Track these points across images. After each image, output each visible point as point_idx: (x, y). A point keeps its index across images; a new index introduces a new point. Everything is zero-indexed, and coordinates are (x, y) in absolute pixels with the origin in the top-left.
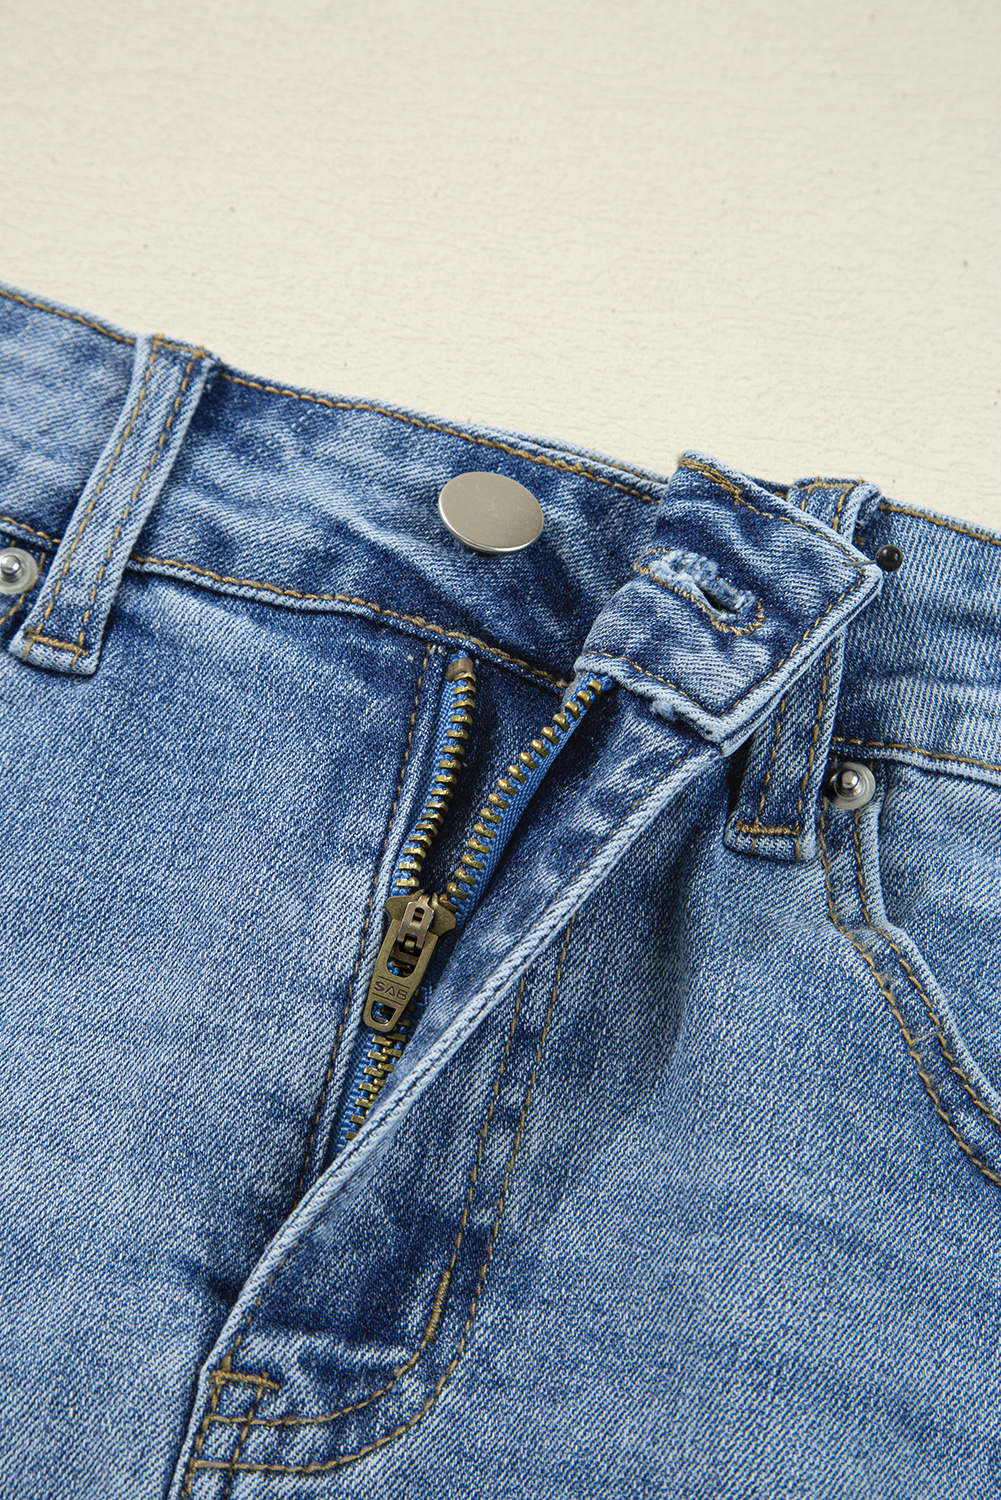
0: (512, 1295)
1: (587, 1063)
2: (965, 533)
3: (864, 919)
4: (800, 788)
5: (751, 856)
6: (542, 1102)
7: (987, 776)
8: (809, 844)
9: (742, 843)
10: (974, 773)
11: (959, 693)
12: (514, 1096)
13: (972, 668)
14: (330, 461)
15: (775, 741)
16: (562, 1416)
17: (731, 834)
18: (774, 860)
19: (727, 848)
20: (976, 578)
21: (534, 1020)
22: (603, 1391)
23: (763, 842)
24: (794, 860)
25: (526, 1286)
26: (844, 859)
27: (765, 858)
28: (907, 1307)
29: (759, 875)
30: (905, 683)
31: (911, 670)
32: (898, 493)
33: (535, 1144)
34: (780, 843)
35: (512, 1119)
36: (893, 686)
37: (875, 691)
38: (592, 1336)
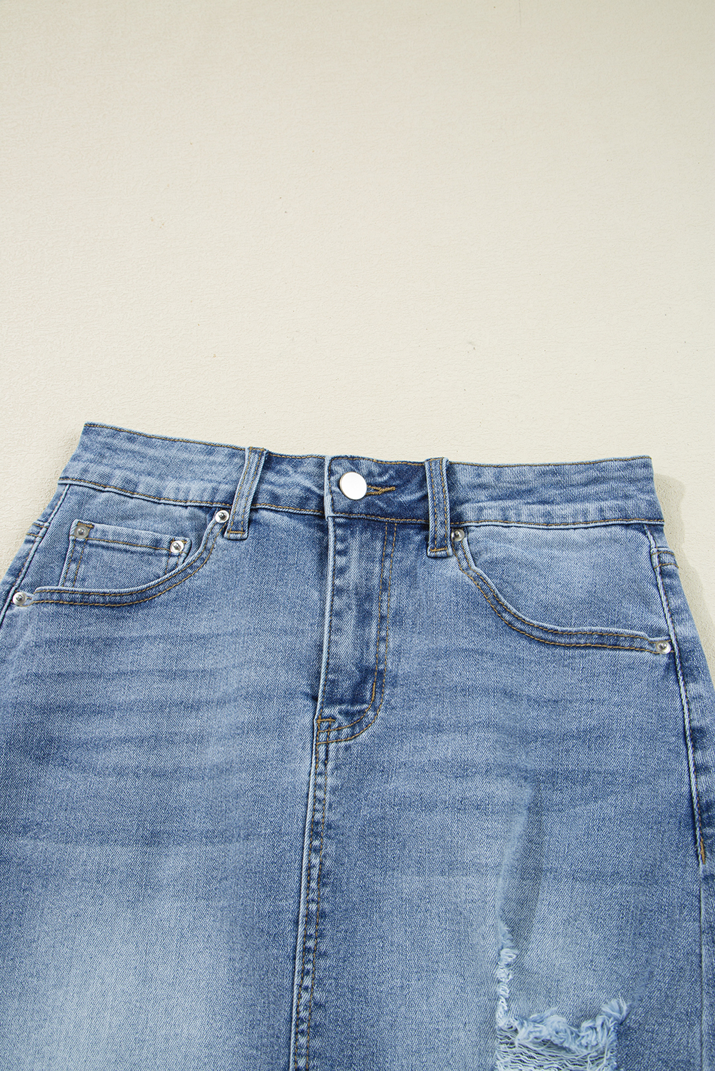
0: (393, 685)
1: (401, 622)
2: (472, 465)
3: (469, 568)
4: (444, 538)
5: (436, 558)
6: (391, 634)
7: (493, 523)
8: (450, 551)
9: (433, 554)
10: (490, 523)
11: (480, 504)
12: (383, 634)
13: (483, 498)
14: (302, 473)
15: (436, 526)
16: (413, 713)
17: (429, 553)
18: (442, 558)
19: (429, 557)
20: (479, 476)
21: (384, 613)
22: (423, 704)
23: (438, 553)
24: (447, 556)
25: (396, 682)
26: (460, 552)
27: (440, 558)
28: (501, 665)
29: (439, 562)
30: (466, 505)
31: (467, 501)
32: (452, 460)
33: (391, 645)
34: (443, 552)
35: (384, 640)
36: (463, 506)
37: (459, 509)
38: (416, 691)
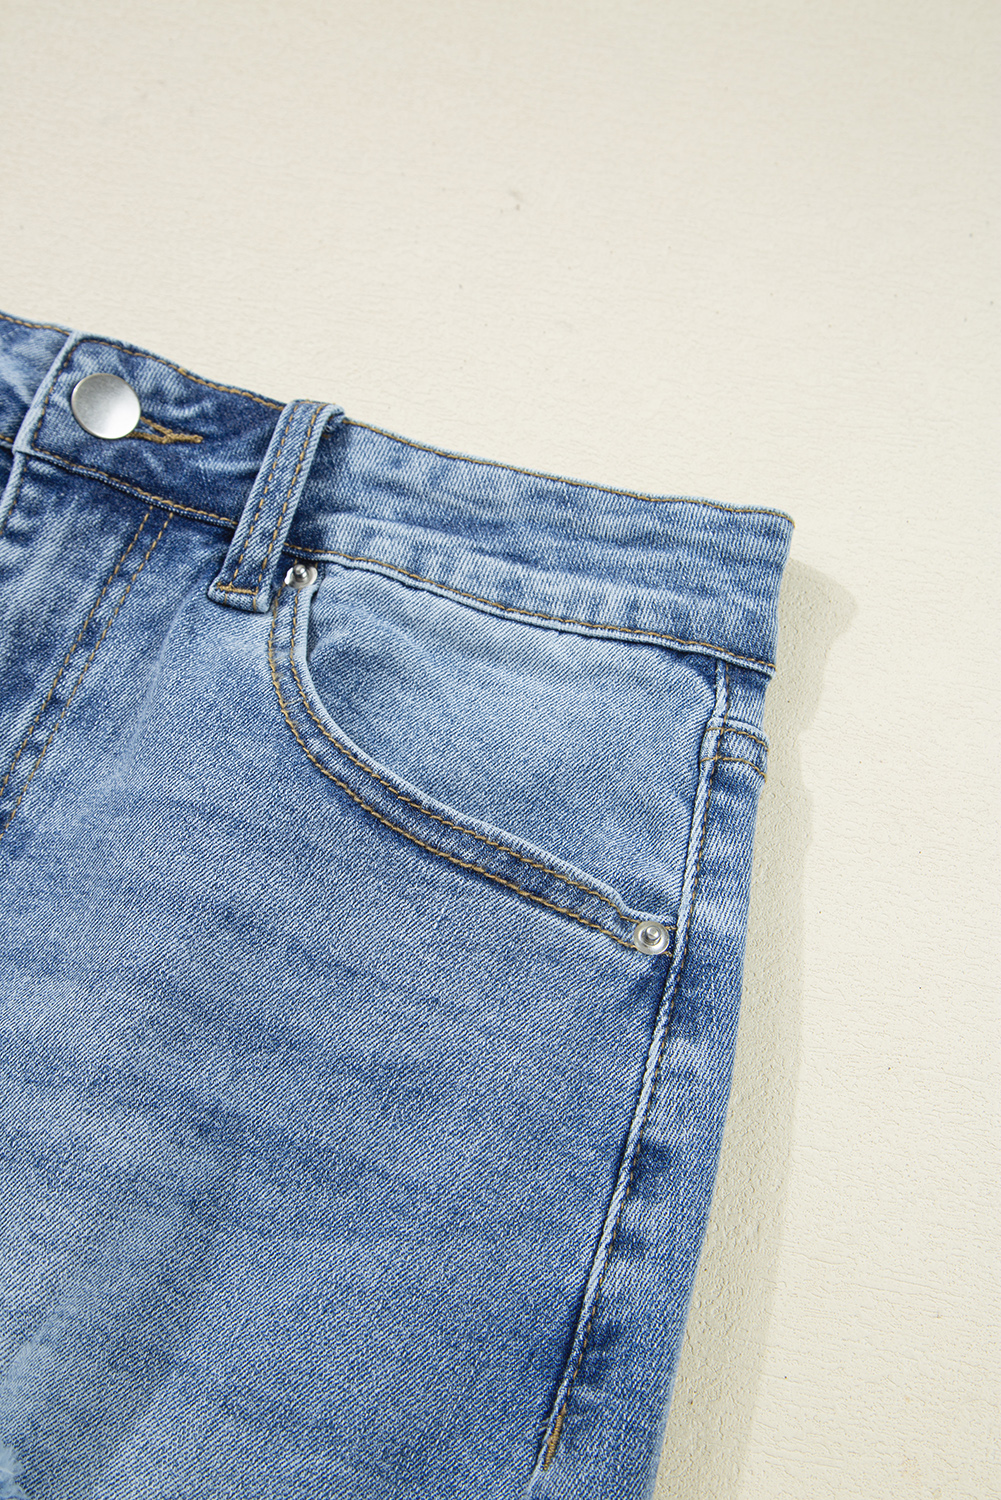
0: (13, 852)
1: (92, 721)
2: (391, 438)
3: (290, 645)
4: (260, 568)
5: (225, 605)
6: (58, 740)
7: (384, 570)
8: (262, 599)
9: (219, 596)
10: (376, 568)
11: (374, 523)
12: (41, 736)
13: (387, 513)
15: (249, 536)
16: (22, 922)
17: (212, 589)
18: (238, 609)
19: (211, 600)
20: (397, 463)
21: (63, 693)
22: (48, 907)
23: (232, 596)
24: (253, 611)
25: (22, 848)
26: (286, 610)
27: (235, 608)
28: (246, 853)
29: (228, 616)
30: (342, 517)
31: (349, 510)
32: (351, 414)
33: (48, 765)
34: (243, 598)
35: (37, 749)
36: (334, 517)
37: (324, 520)
38: (51, 876)
